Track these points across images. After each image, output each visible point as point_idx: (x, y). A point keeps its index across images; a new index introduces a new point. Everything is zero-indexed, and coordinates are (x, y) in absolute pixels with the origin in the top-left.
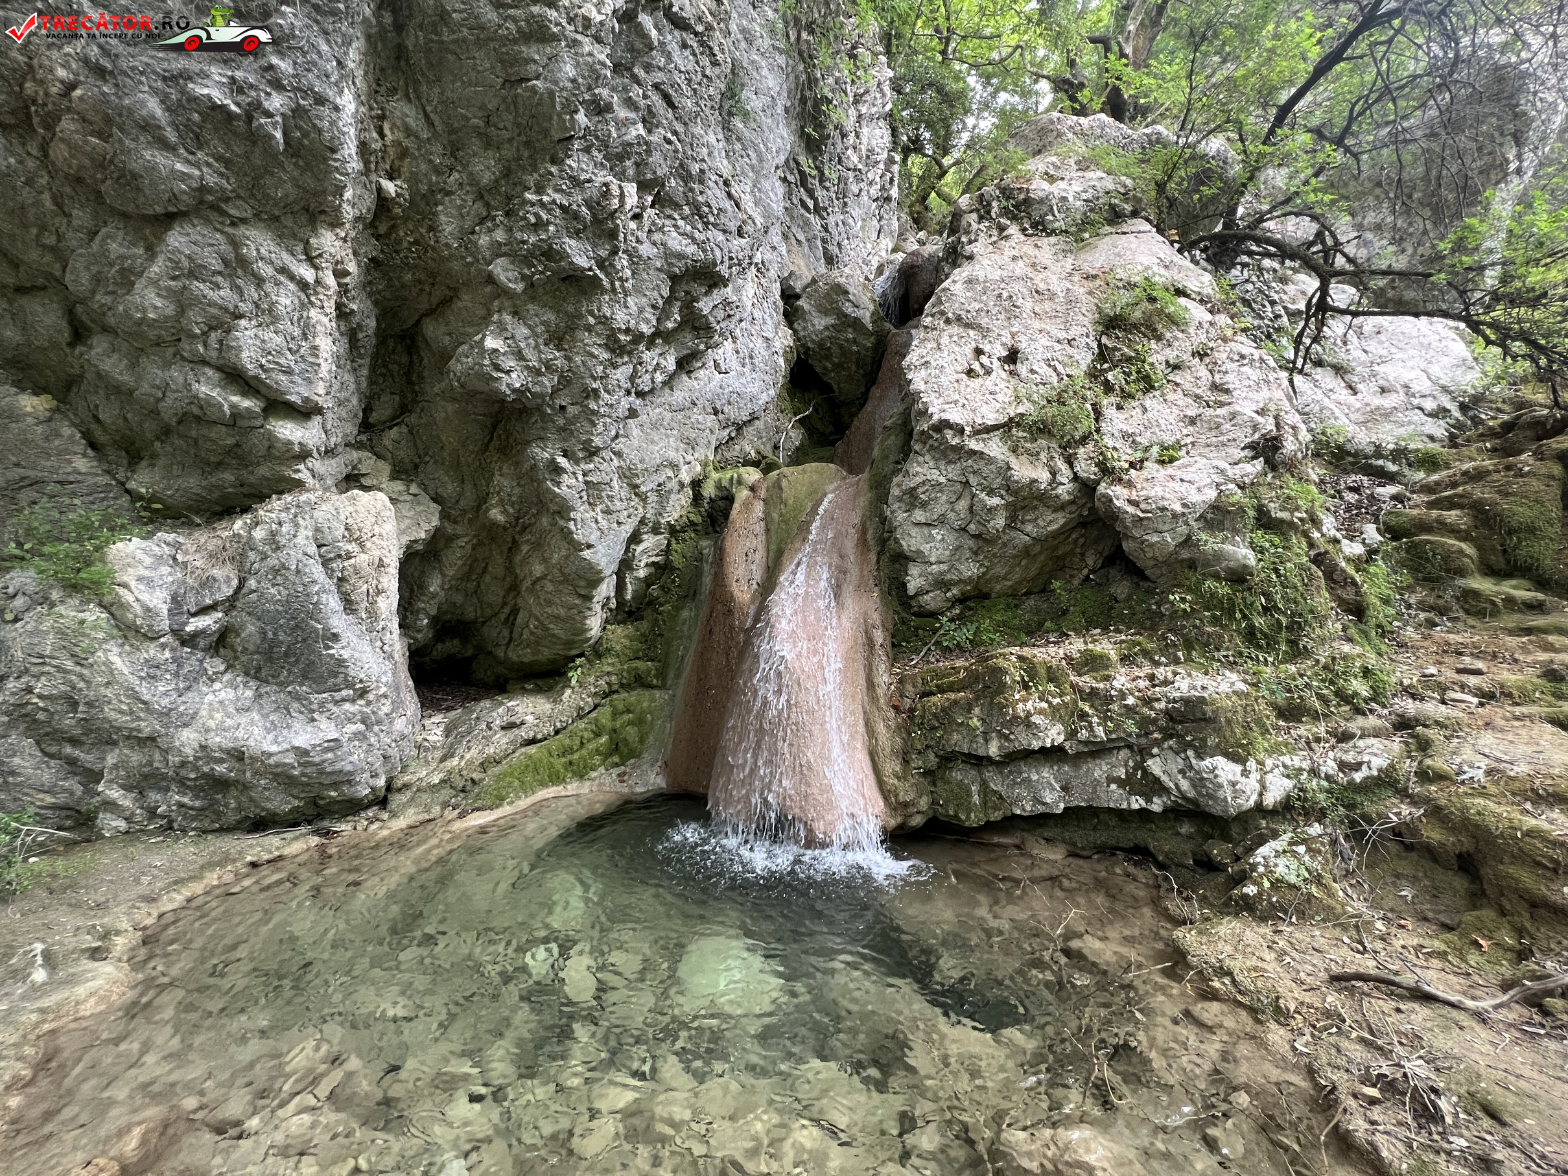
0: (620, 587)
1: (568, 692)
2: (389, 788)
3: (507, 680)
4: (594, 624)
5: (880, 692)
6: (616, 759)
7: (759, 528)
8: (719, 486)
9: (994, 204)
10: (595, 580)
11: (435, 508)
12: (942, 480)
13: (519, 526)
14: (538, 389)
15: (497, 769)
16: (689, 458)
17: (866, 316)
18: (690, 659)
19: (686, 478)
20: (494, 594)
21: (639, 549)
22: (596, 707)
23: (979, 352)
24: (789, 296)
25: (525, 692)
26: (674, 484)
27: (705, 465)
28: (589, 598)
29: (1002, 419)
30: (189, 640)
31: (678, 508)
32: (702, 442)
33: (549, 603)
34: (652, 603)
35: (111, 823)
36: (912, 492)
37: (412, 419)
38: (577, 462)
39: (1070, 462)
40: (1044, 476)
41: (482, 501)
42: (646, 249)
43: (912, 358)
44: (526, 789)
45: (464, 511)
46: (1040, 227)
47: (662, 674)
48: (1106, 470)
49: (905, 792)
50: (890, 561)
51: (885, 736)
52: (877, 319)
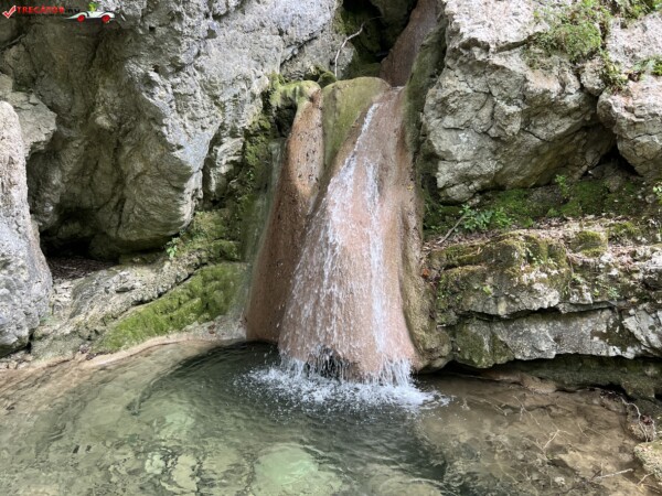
0: (206, 181)
1: (167, 264)
2: (31, 337)
3: (119, 255)
4: (186, 210)
5: (413, 265)
6: (207, 316)
7: (318, 132)
8: (284, 98)
10: (186, 177)
11: (52, 115)
12: (469, 91)
13: (122, 130)
14: (130, 12)
15: (115, 323)
16: (259, 73)
18: (263, 238)
19: (258, 92)
20: (104, 186)
21: (220, 150)
22: (190, 275)
25: (133, 264)
26: (247, 95)
27: (272, 79)
28: (180, 190)
29: (522, 37)
31: (251, 115)
32: (270, 58)
33: (150, 194)
34: (232, 194)
36: (443, 102)
38: (166, 77)
39: (578, 75)
40: (555, 87)
41: (90, 109)
44: (137, 338)
45: (76, 118)
47: (241, 250)
48: (608, 81)
49: (432, 342)
50: (423, 159)
51: (416, 299)
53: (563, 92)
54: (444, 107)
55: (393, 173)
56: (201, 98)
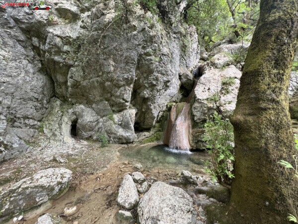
0: (157, 119)
1: (151, 132)
2: (133, 141)
3: (143, 130)
4: (154, 123)
5: (190, 133)
6: (157, 140)
8: (170, 105)
9: (210, 64)
10: (154, 118)
12: (199, 106)
13: (146, 111)
14: (149, 97)
15: (144, 140)
16: (166, 102)
17: (191, 78)
20: (142, 119)
21: (160, 114)
22: (154, 134)
23: (205, 88)
24: (180, 76)
25: (145, 132)
26: (164, 106)
27: (168, 103)
28: (153, 120)
29: (207, 98)
30: (118, 124)
32: (168, 100)
33: (149, 121)
34: (161, 121)
37: (135, 100)
38: (153, 104)
39: (216, 103)
43: (196, 89)
44: (147, 143)
45: (140, 110)
46: (216, 67)
48: (221, 105)
49: (193, 145)
50: (192, 116)
51: (191, 138)
52: (193, 79)
53: (213, 106)
54: (195, 108)
55: (187, 118)
56: (157, 107)
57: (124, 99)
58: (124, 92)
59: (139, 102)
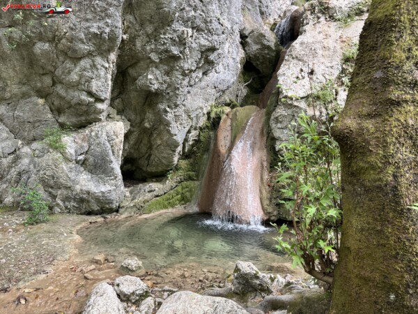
0: (184, 147)
1: (168, 181)
2: (119, 207)
3: (146, 178)
4: (176, 159)
5: (264, 181)
6: (183, 202)
7: (229, 128)
8: (216, 114)
9: (316, 8)
10: (177, 146)
11: (129, 123)
12: (286, 114)
13: (154, 128)
14: (162, 88)
15: (148, 204)
16: (206, 105)
17: (272, 44)
18: (206, 171)
19: (205, 112)
20: (143, 149)
21: (190, 135)
22: (176, 186)
23: (302, 70)
24: (243, 37)
25: (152, 181)
26: (201, 114)
27: (211, 107)
28: (174, 151)
29: (305, 95)
30: (77, 162)
31: (203, 121)
32: (210, 99)
33: (162, 153)
34: (194, 153)
35: (57, 210)
36: (277, 118)
37: (123, 96)
38: (172, 109)
39: (326, 109)
40: (317, 113)
41: (142, 121)
42: (194, 45)
43: (280, 71)
44: (157, 209)
45: (137, 124)
46: (332, 18)
47: (197, 176)
49: (270, 210)
50: (270, 141)
51: (265, 194)
52: (276, 45)
53: (321, 115)
56: (184, 116)
57: (90, 94)
58: (89, 74)
59: (134, 102)
